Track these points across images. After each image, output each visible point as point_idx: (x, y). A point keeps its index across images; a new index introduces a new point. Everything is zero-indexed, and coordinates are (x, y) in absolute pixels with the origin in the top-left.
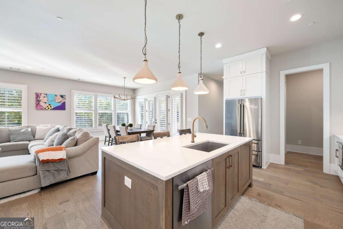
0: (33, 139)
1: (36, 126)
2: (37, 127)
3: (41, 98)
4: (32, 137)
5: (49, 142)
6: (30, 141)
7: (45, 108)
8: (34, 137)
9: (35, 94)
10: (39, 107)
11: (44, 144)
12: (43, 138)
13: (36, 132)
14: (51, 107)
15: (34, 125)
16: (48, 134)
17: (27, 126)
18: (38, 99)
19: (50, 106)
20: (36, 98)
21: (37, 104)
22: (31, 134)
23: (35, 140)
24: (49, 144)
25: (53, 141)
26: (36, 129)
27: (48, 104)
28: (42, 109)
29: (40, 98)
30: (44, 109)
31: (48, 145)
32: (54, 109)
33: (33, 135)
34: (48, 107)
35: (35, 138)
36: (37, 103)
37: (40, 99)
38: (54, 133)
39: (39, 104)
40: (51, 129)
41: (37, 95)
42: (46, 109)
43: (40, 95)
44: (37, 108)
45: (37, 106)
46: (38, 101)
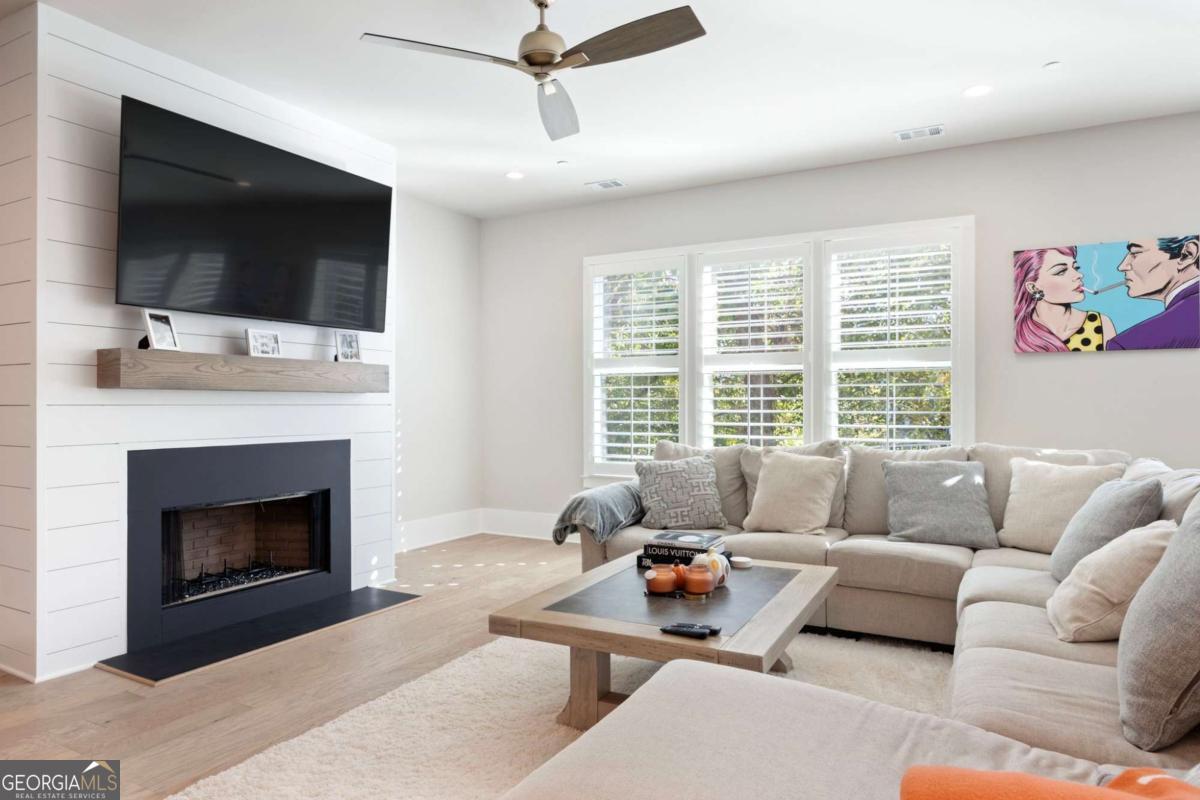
0: (990, 535)
1: (1010, 455)
2: (1015, 463)
3: (1045, 279)
4: (988, 522)
5: (1076, 603)
6: (975, 550)
7: (1067, 342)
8: (999, 526)
9: (1011, 260)
10: (1031, 338)
11: (1041, 604)
12: (1045, 546)
13: (1008, 494)
14: (1099, 330)
15: (1003, 447)
16: (1074, 526)
17: (968, 448)
18: (1029, 286)
19: (1096, 324)
20: (1016, 280)
21: (1024, 320)
22: (983, 508)
23: (1002, 545)
24: (1077, 619)
25: (1119, 606)
26: (1009, 476)
27: (1083, 316)
28: (1046, 349)
29: (1035, 279)
30: (1058, 349)
31: (1073, 626)
32: (1121, 343)
33: (992, 515)
34: (1081, 331)
35: (1001, 533)
36: (1022, 314)
37: (1039, 285)
38: (1121, 528)
39: (1035, 317)
40: (1100, 483)
41: (1022, 266)
42: (1071, 345)
43: (1035, 262)
44: (1021, 344)
45: (1020, 333)
46: (1028, 300)
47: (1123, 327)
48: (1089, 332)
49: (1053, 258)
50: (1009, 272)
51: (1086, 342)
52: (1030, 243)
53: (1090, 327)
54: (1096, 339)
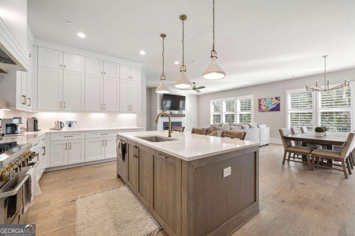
28: (262, 111)
32: (271, 110)
36: (259, 107)
45: (259, 109)
46: (260, 105)
47: (271, 108)
48: (267, 109)
49: (263, 100)
50: (258, 101)
51: (267, 110)
52: (260, 98)
53: (267, 108)
54: (268, 110)
